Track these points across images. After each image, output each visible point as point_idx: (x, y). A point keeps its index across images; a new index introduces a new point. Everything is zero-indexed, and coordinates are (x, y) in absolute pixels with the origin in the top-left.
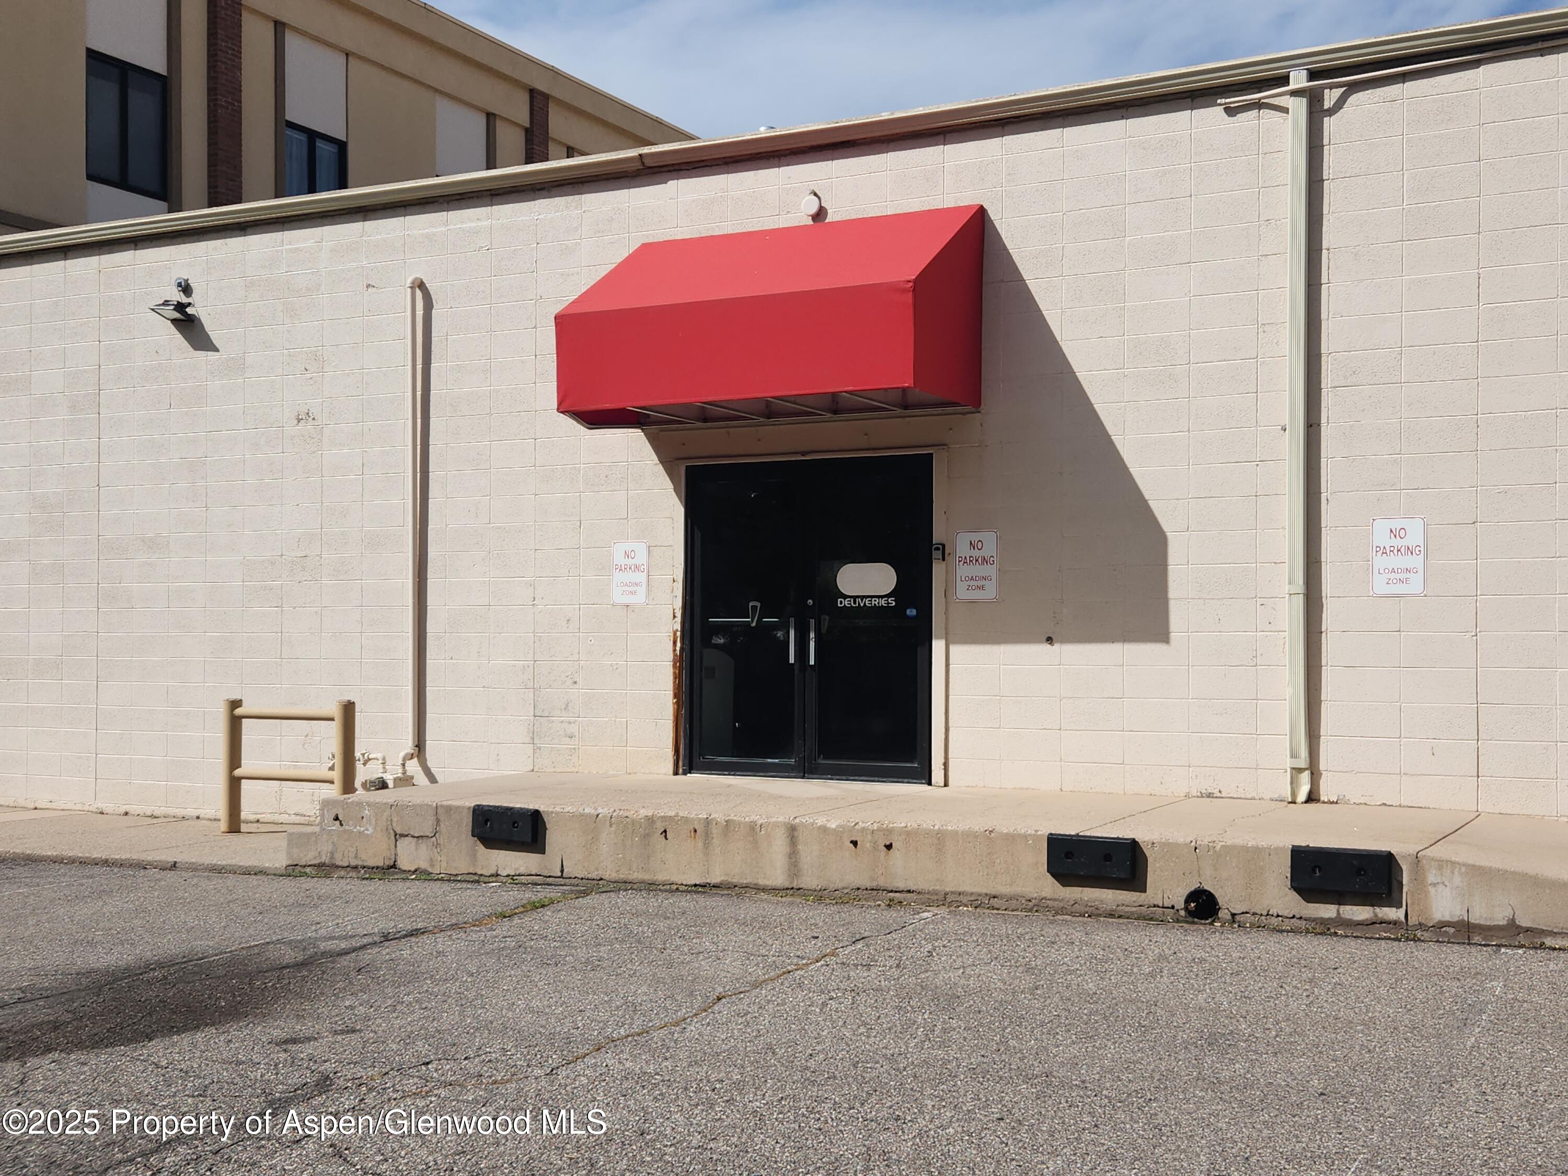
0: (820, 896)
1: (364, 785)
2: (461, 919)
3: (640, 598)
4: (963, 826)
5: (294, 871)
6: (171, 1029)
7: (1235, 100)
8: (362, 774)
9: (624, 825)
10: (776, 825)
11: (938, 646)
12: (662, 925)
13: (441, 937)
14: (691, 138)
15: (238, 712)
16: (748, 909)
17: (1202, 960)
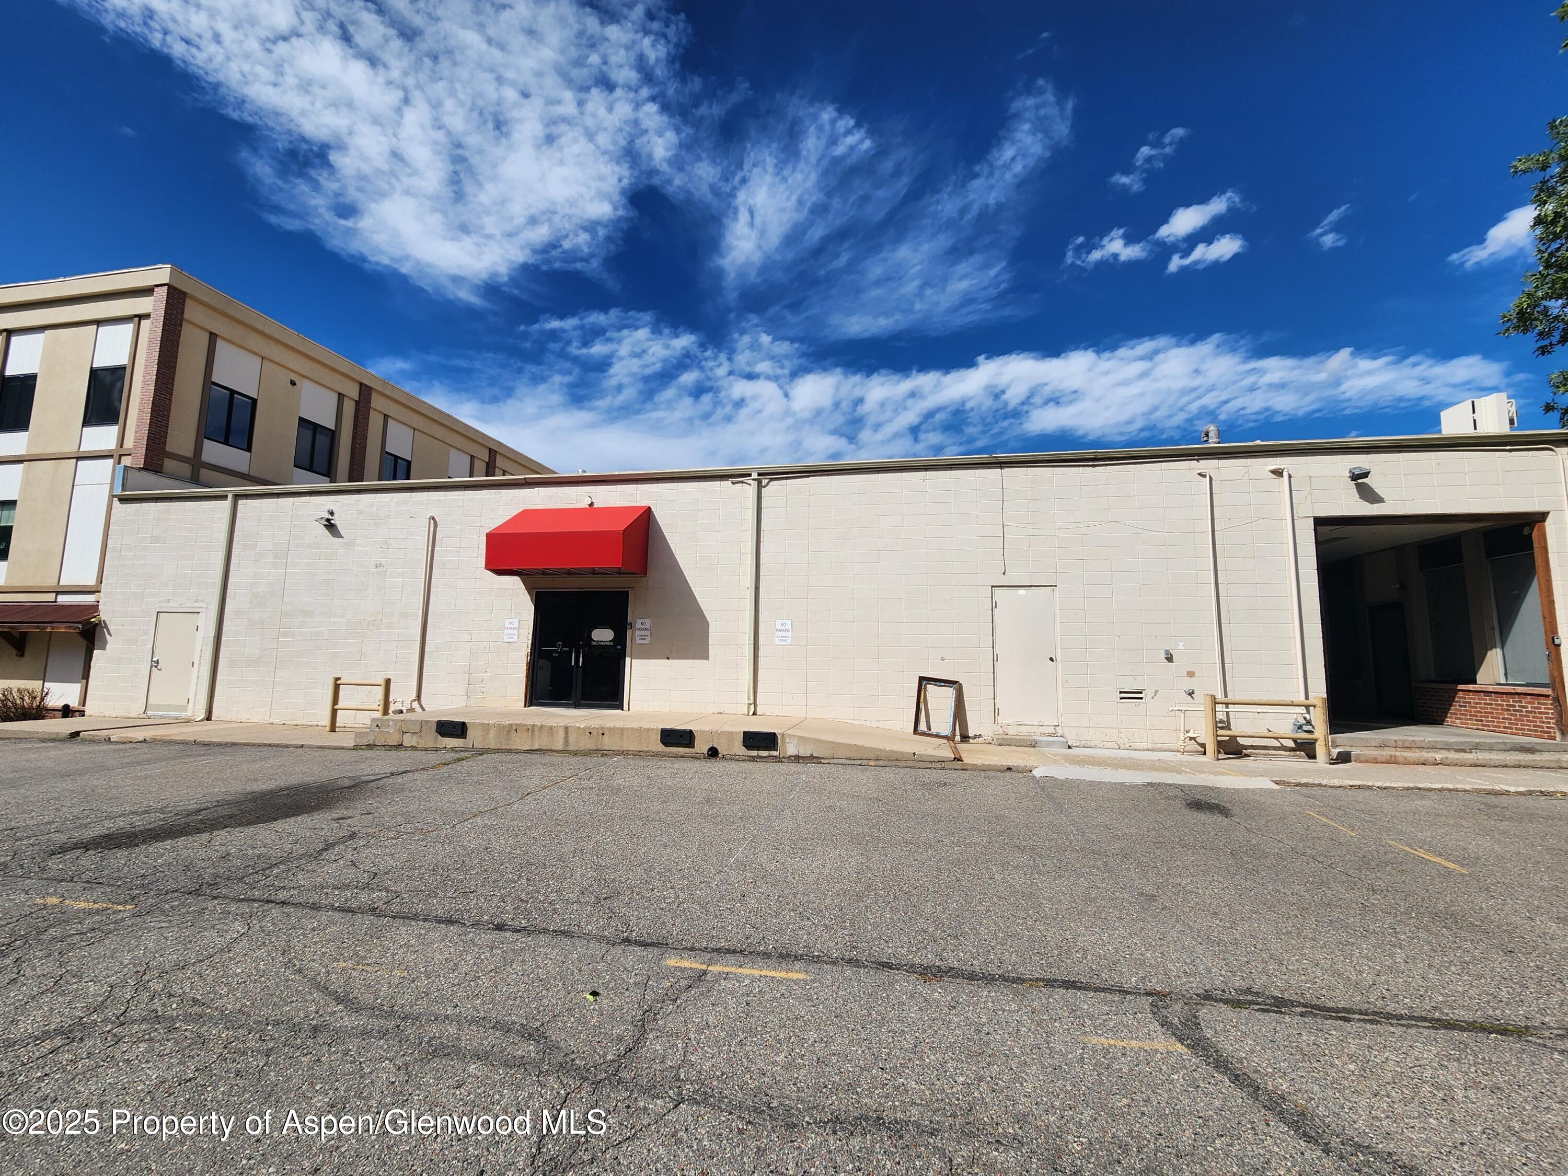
0: (576, 753)
1: (393, 712)
2: (427, 766)
3: (515, 639)
4: (631, 726)
5: (356, 748)
6: (287, 816)
7: (735, 480)
8: (392, 707)
9: (500, 727)
10: (560, 726)
11: (628, 660)
12: (510, 766)
13: (416, 774)
14: (555, 473)
15: (339, 682)
16: (546, 759)
17: (710, 772)
